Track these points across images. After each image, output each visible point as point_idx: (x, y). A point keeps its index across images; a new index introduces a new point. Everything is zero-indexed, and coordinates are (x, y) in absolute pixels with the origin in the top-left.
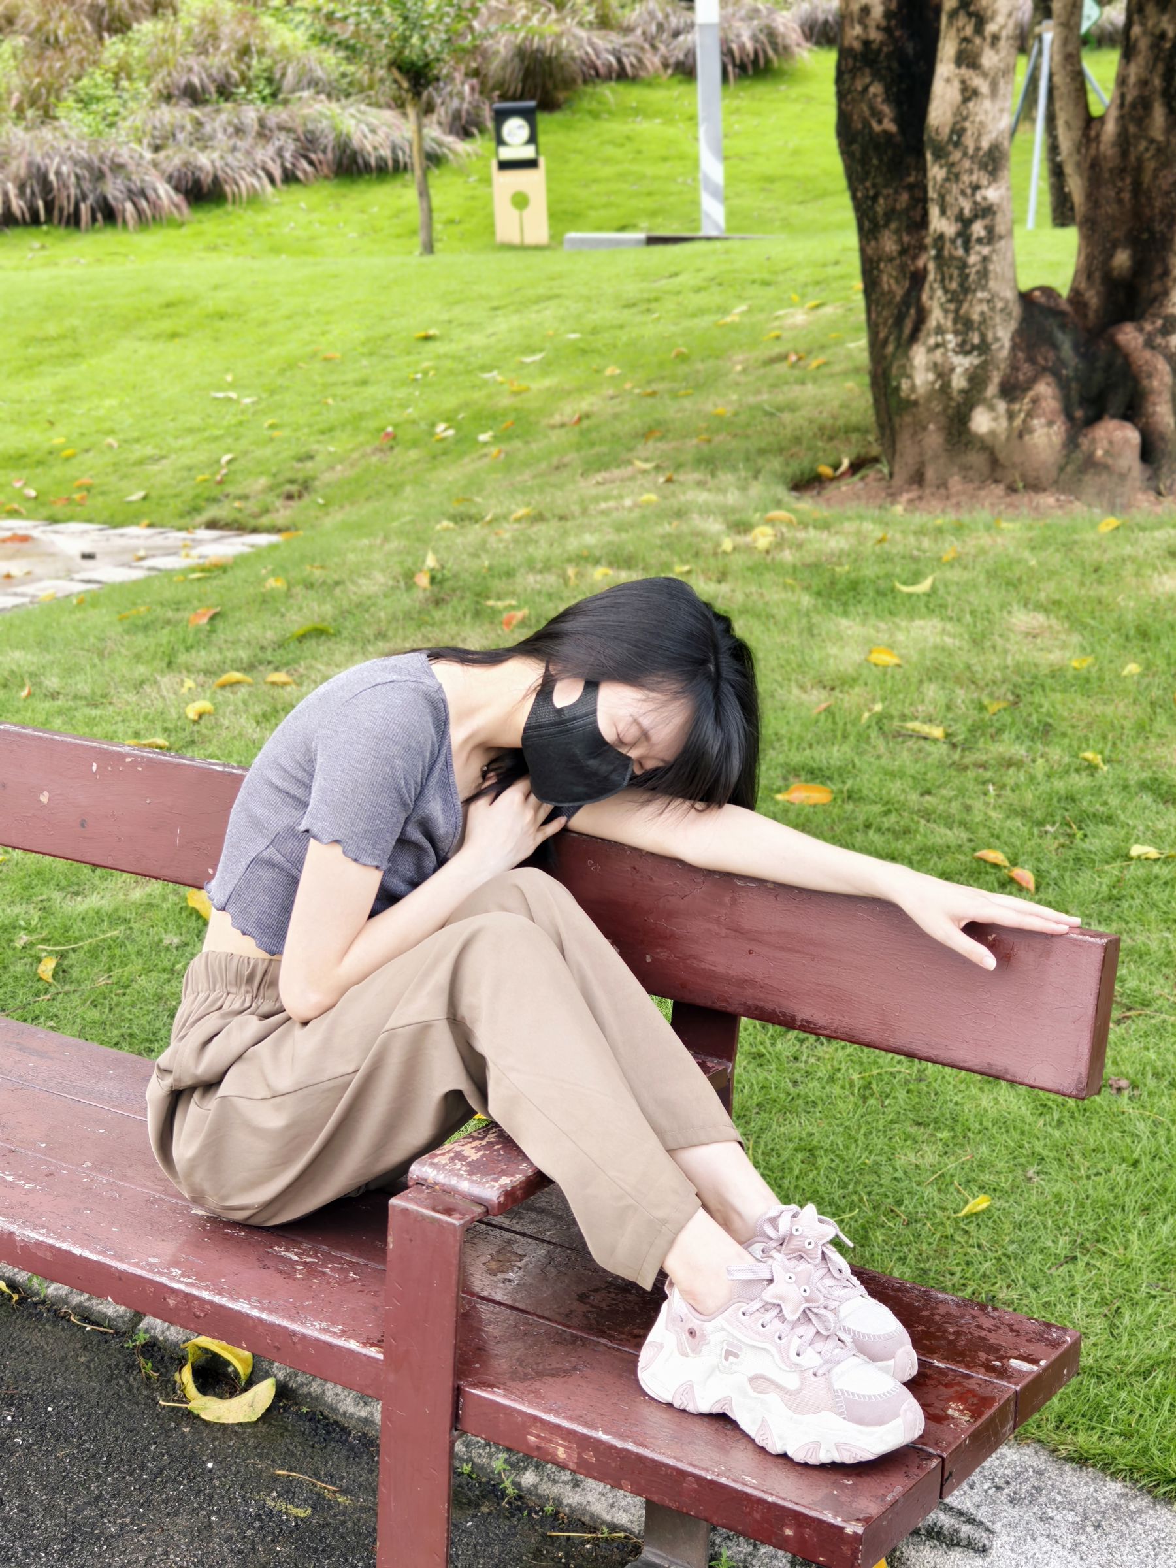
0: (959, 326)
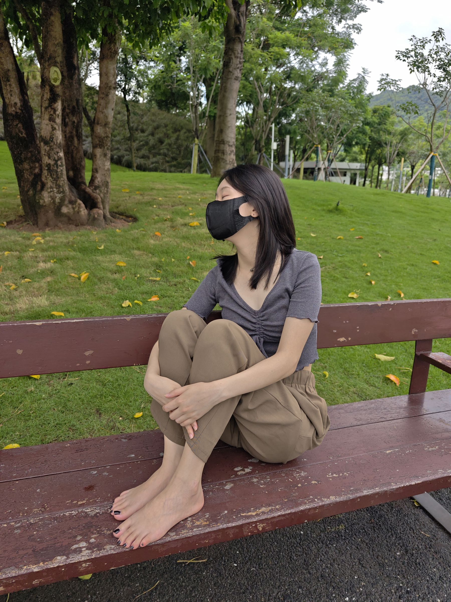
0: (57, 187)
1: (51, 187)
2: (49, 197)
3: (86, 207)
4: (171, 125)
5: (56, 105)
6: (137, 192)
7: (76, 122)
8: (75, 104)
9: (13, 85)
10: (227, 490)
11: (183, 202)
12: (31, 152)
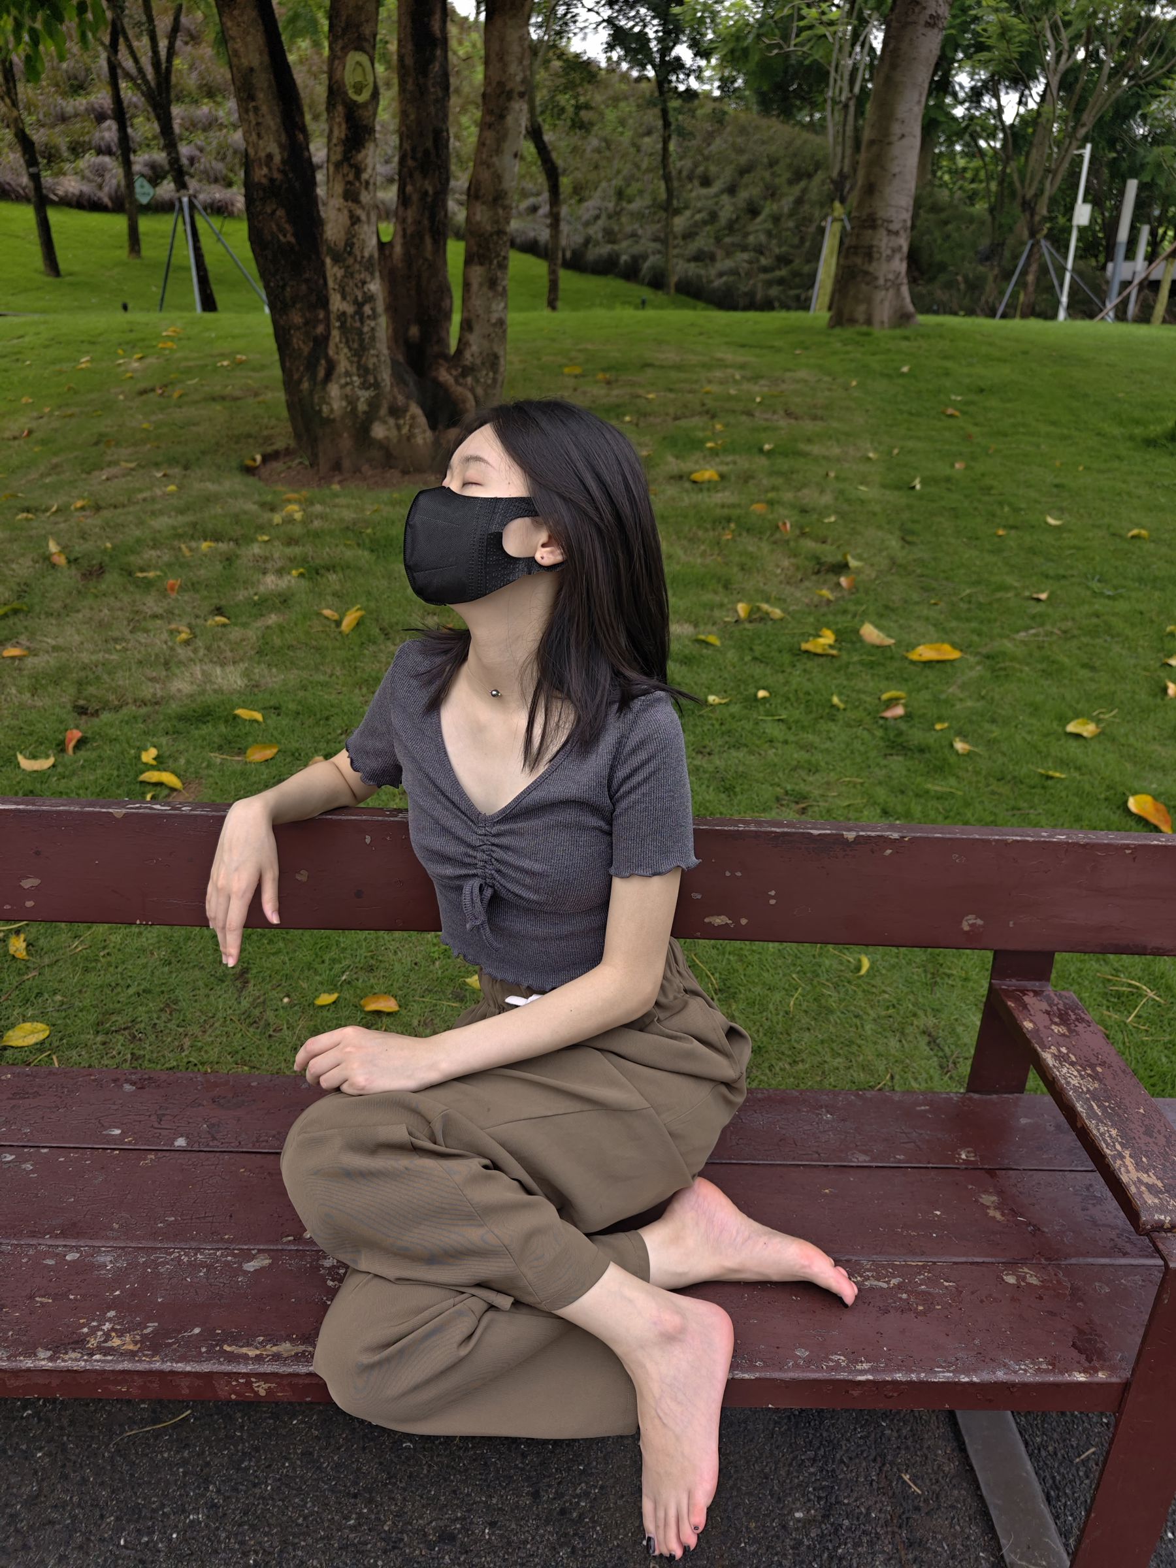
0: (361, 372)
1: (348, 374)
2: (342, 399)
3: (433, 426)
4: (788, 160)
5: (360, 156)
6: (600, 376)
7: (431, 192)
8: (429, 144)
9: (264, 109)
10: (246, 1273)
11: (710, 403)
12: (307, 281)
